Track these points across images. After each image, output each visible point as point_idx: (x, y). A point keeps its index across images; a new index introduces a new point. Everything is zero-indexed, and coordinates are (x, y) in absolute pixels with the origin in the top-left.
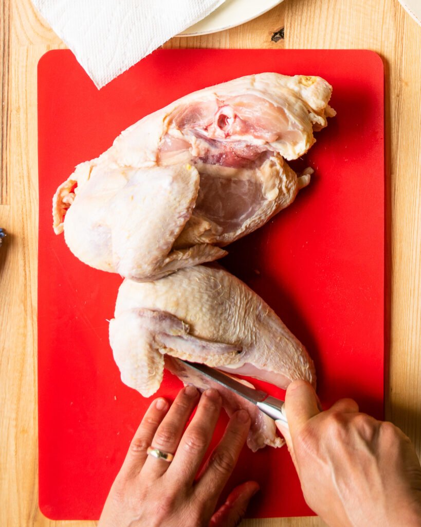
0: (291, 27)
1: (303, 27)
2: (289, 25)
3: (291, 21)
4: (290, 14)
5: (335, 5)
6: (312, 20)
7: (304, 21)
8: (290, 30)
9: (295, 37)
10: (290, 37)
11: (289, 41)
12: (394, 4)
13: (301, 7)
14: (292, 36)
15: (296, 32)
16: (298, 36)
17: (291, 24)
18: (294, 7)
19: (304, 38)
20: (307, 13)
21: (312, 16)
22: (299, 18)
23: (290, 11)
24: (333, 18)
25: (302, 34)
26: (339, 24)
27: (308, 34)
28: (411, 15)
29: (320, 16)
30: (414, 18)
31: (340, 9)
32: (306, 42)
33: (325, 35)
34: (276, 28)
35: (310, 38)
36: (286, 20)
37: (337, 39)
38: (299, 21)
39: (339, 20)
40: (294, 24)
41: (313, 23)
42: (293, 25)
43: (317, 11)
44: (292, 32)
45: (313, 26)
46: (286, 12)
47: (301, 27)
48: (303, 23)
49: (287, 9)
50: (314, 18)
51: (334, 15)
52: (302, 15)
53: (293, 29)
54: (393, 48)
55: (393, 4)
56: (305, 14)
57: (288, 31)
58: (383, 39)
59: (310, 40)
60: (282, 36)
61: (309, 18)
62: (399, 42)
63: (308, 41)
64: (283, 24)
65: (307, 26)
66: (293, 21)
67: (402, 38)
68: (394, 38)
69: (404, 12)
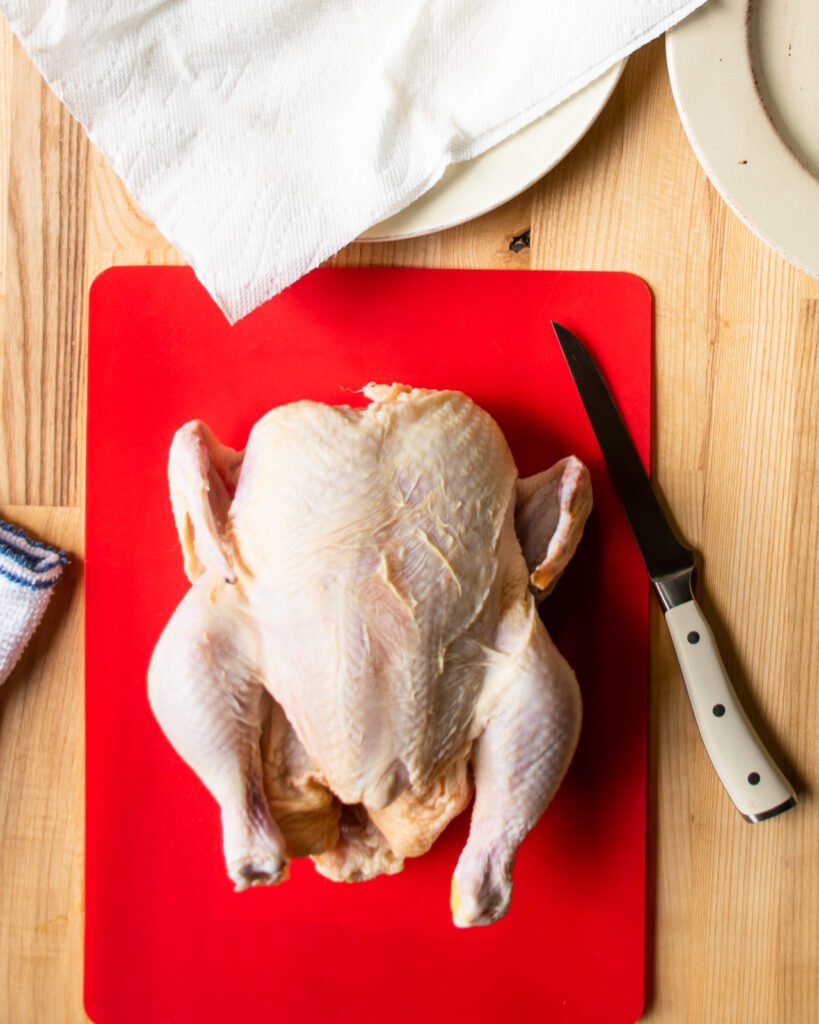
0: (541, 228)
1: (561, 229)
2: (538, 225)
3: (542, 218)
4: (540, 208)
5: (613, 194)
6: (575, 218)
7: (563, 218)
8: (540, 233)
9: (548, 245)
10: (539, 245)
11: (538, 251)
12: (710, 194)
13: (558, 196)
14: (543, 243)
15: (549, 238)
16: (553, 243)
17: (541, 224)
18: (547, 197)
19: (563, 247)
20: (567, 206)
21: (576, 211)
22: (556, 214)
23: (541, 203)
24: (611, 215)
25: (560, 240)
26: (619, 225)
27: (569, 241)
28: (736, 212)
29: (588, 213)
30: (741, 217)
31: (622, 201)
32: (565, 253)
33: (596, 243)
34: (517, 231)
35: (572, 246)
36: (533, 218)
37: (616, 250)
38: (555, 220)
39: (620, 219)
40: (547, 223)
41: (578, 222)
42: (545, 225)
43: (585, 204)
44: (544, 236)
45: (577, 227)
46: (534, 205)
47: (557, 229)
48: (561, 223)
49: (535, 199)
50: (579, 214)
51: (611, 211)
52: (559, 210)
53: (544, 232)
54: (706, 266)
55: (707, 195)
56: (564, 208)
57: (537, 235)
58: (691, 251)
59: (572, 249)
60: (527, 244)
61: (570, 215)
62: (715, 257)
63: (568, 251)
64: (529, 223)
65: (568, 228)
66: (545, 220)
67: (721, 250)
68: (708, 248)
69: (725, 208)
